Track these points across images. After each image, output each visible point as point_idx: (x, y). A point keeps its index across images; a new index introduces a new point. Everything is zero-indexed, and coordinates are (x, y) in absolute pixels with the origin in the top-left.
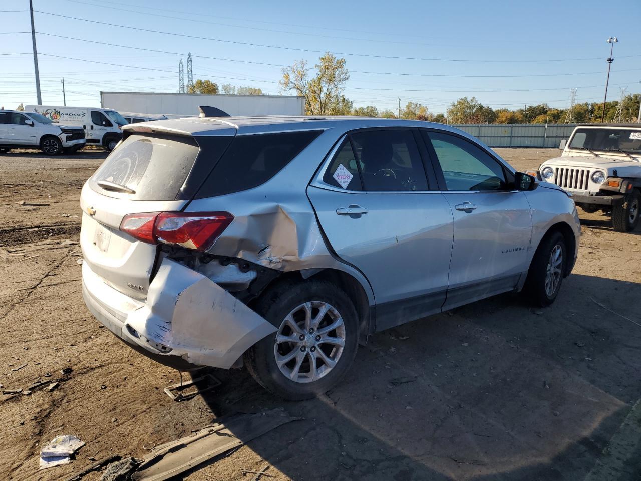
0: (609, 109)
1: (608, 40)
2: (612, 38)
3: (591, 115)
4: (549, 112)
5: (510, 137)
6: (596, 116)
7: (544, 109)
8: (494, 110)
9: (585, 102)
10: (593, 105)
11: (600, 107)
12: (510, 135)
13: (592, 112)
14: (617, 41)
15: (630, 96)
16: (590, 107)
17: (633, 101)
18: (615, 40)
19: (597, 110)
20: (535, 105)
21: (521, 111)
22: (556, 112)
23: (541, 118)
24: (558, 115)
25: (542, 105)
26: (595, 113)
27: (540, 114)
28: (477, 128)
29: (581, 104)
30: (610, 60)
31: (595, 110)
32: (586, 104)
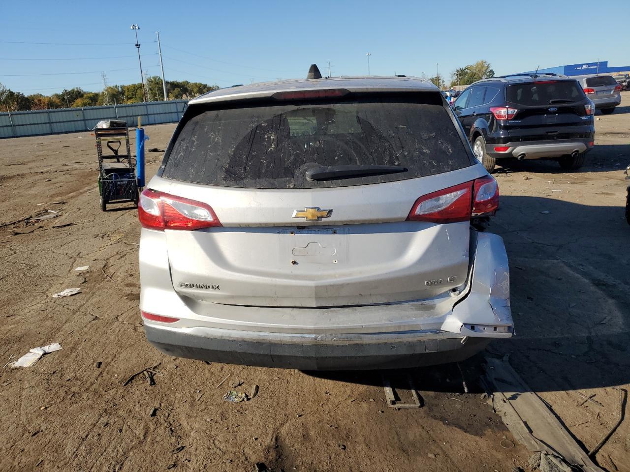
0: (136, 90)
1: (132, 27)
2: (134, 25)
3: (123, 96)
4: (85, 96)
5: (83, 120)
6: (127, 97)
7: (79, 93)
8: (26, 96)
9: (115, 85)
10: (122, 87)
11: (128, 89)
12: (82, 119)
13: (123, 93)
14: (139, 29)
15: (150, 78)
16: (120, 89)
17: (153, 83)
18: (137, 27)
19: (127, 92)
20: (69, 89)
21: (57, 96)
22: (91, 95)
23: (79, 101)
24: (94, 98)
25: (76, 90)
26: (126, 94)
27: (77, 98)
28: (45, 114)
29: (112, 86)
30: (138, 45)
31: (125, 92)
32: (116, 86)
